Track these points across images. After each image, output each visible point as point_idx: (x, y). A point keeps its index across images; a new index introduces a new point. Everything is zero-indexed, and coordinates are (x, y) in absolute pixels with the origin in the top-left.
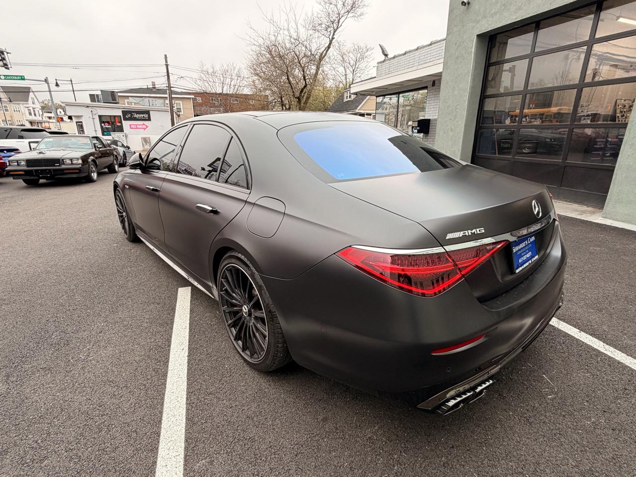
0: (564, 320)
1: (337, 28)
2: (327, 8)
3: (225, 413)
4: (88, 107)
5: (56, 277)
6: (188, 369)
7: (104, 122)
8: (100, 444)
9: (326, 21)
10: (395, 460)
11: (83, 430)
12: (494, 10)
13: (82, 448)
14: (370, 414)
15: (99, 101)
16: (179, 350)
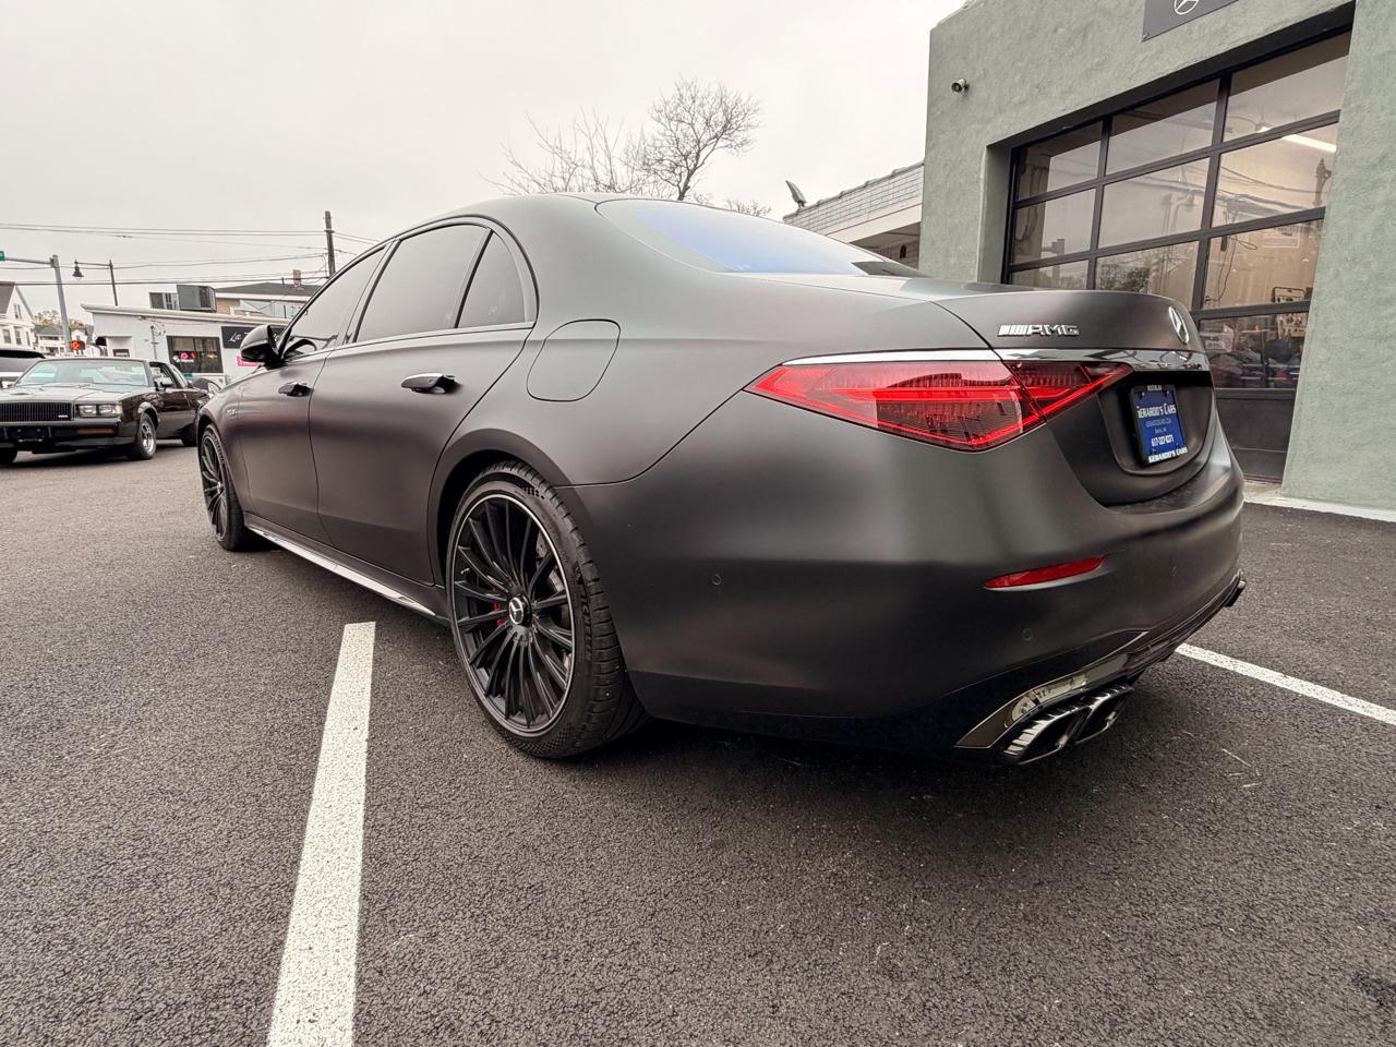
0: (1245, 659)
1: (696, 168)
2: (674, 128)
3: (466, 842)
4: (144, 317)
5: (40, 612)
6: (368, 764)
7: (178, 354)
8: (132, 913)
9: (670, 153)
10: (902, 913)
11: (87, 886)
12: (1017, 98)
13: (82, 922)
14: (828, 830)
15: (169, 307)
16: (346, 731)
